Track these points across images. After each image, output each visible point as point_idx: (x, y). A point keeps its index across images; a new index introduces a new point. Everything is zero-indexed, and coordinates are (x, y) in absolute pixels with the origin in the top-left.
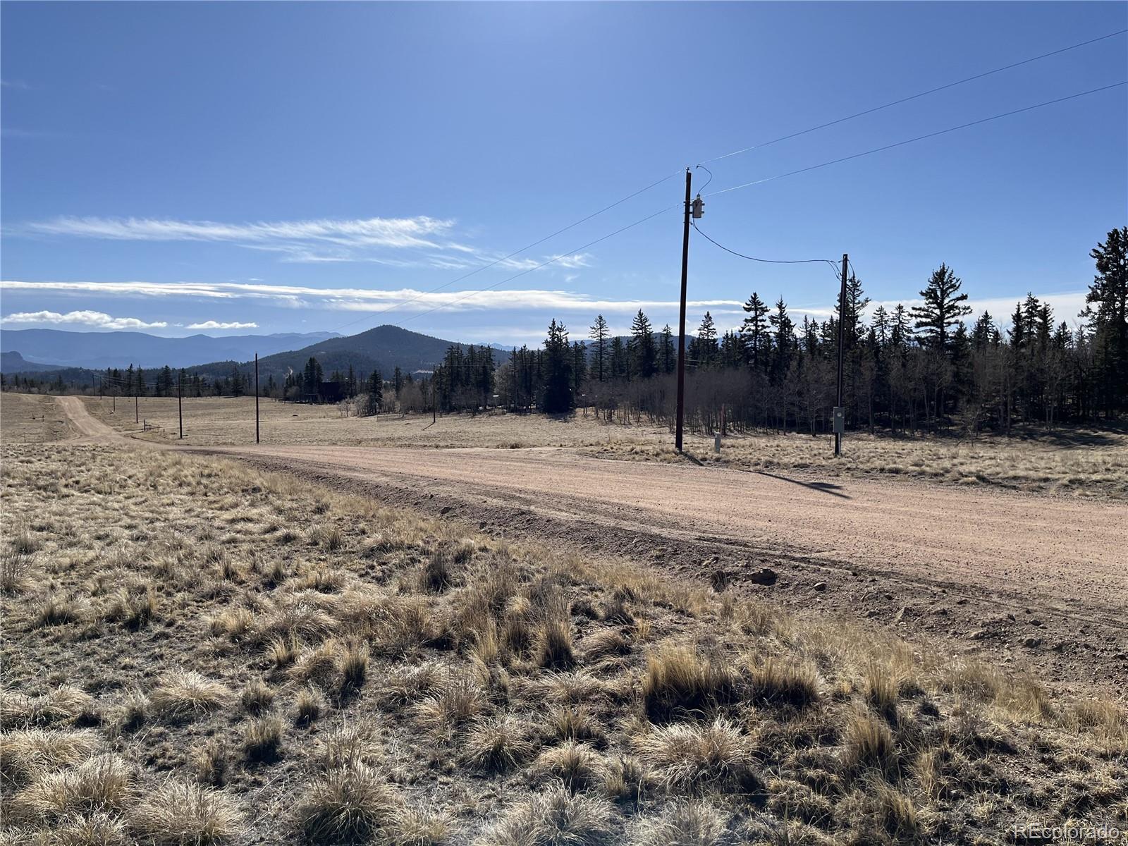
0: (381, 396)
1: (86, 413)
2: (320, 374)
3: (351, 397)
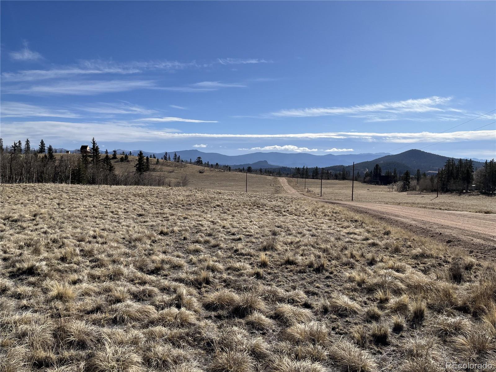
0: (409, 183)
1: (288, 184)
2: (380, 171)
3: (395, 182)
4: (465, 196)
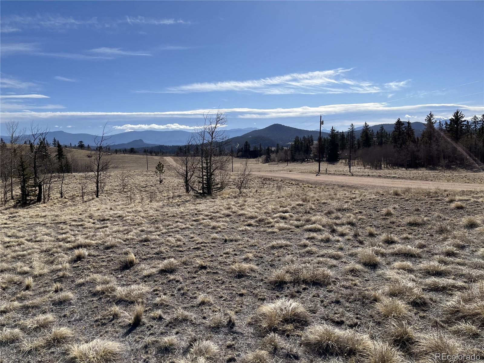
0: (270, 156)
1: (175, 163)
2: (249, 147)
3: (260, 156)
4: (304, 164)
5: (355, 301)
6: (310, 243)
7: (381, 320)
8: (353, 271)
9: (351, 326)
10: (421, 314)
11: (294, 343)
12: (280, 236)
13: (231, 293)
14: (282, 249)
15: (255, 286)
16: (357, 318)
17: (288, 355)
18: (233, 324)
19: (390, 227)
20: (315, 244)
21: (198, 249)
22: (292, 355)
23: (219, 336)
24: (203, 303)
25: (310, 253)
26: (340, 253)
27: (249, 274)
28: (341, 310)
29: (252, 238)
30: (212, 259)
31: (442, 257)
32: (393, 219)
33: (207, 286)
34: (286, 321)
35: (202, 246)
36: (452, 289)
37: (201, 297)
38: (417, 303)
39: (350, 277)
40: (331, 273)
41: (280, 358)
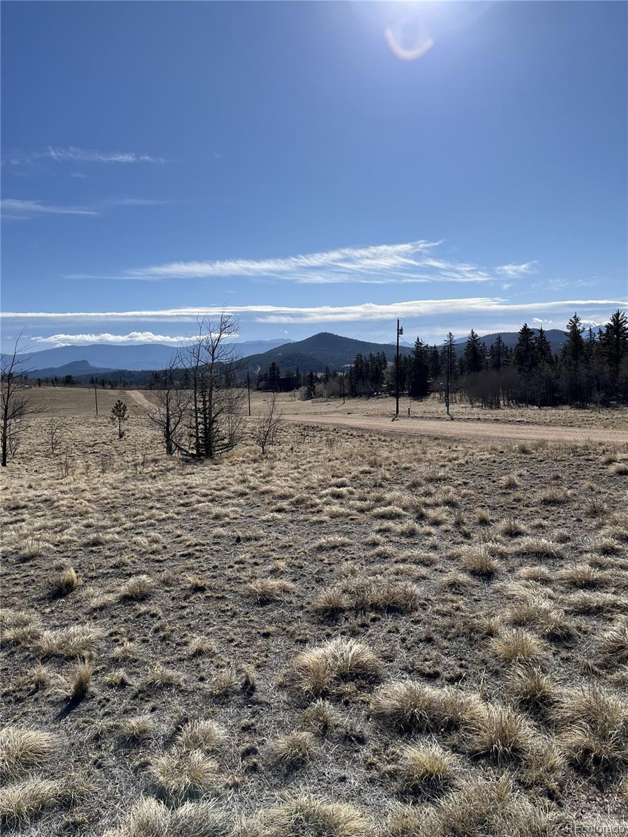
0: (315, 387)
1: (147, 401)
2: (279, 373)
3: (297, 388)
4: (373, 400)
5: (458, 636)
6: (383, 540)
7: (498, 668)
8: (454, 586)
9: (451, 681)
10: (564, 654)
11: (357, 715)
12: (332, 529)
13: (249, 633)
14: (336, 552)
15: (290, 619)
16: (461, 666)
17: (346, 736)
18: (253, 688)
19: (513, 508)
20: (391, 541)
21: (189, 555)
22: (354, 736)
23: (228, 710)
24: (199, 653)
25: (383, 557)
26: (432, 555)
27: (279, 598)
28: (435, 653)
29: (285, 533)
30: (215, 574)
31: (595, 555)
32: (519, 494)
33: (207, 622)
34: (344, 677)
35: (197, 551)
36: (611, 609)
37: (196, 642)
38: (557, 636)
39: (449, 596)
40: (417, 589)
41: (334, 743)
